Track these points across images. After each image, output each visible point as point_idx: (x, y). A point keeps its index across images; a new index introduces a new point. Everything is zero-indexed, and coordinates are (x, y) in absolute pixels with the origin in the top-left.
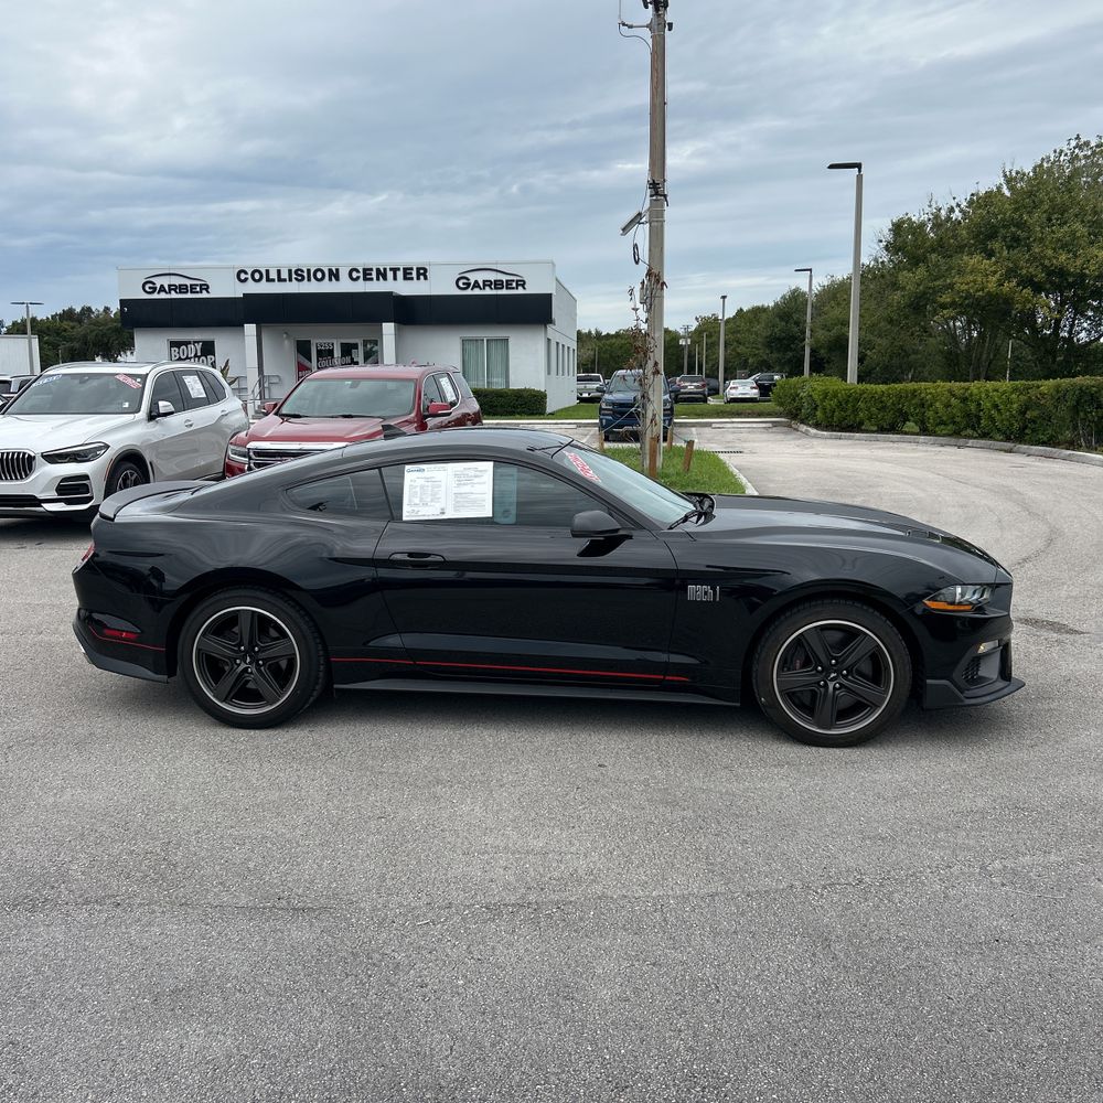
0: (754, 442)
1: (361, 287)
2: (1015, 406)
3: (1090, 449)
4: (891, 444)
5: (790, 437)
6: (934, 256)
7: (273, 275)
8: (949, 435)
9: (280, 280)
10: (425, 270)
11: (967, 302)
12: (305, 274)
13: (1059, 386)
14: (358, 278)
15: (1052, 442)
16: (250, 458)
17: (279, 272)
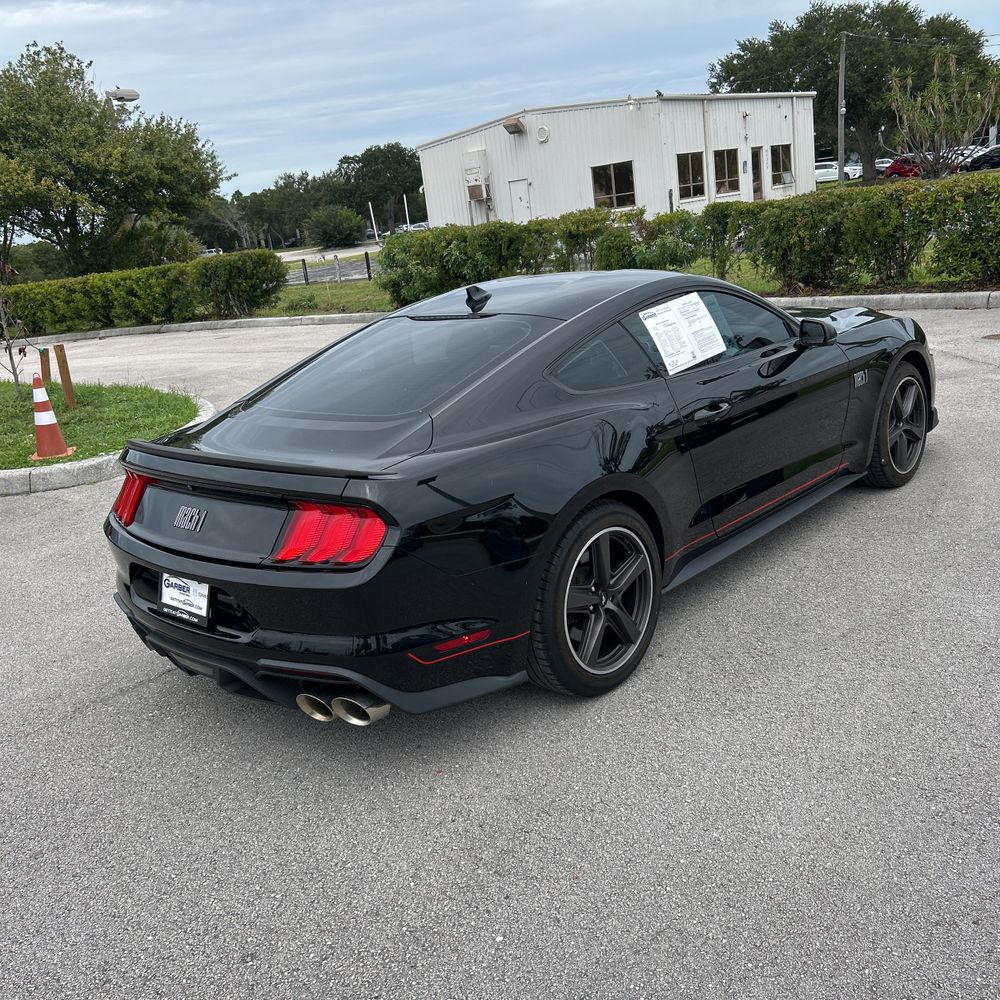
2: (157, 290)
3: (249, 315)
13: (206, 263)
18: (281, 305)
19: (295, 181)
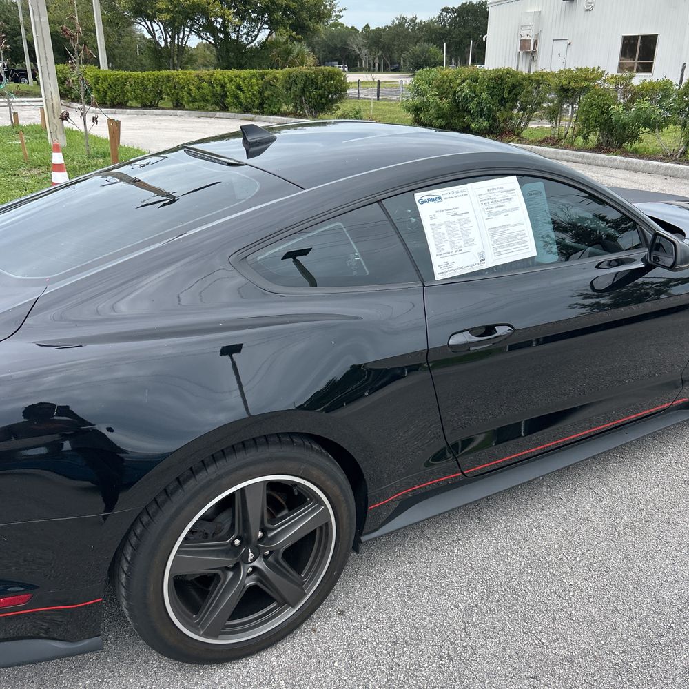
2: (255, 88)
11: (176, 9)
18: (339, 112)
19: (406, 22)
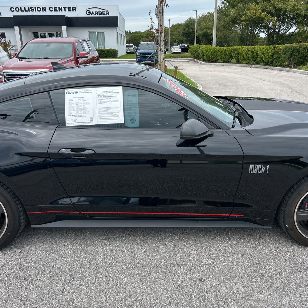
0: (186, 66)
1: (53, 13)
2: (270, 54)
3: (295, 68)
4: (228, 67)
5: (196, 64)
6: (240, 4)
7: (23, 9)
8: (246, 63)
9: (25, 11)
10: (75, 8)
11: (250, 20)
12: (34, 9)
13: (286, 47)
14: (52, 10)
15: (281, 66)
16: (5, 77)
17: (25, 8)
